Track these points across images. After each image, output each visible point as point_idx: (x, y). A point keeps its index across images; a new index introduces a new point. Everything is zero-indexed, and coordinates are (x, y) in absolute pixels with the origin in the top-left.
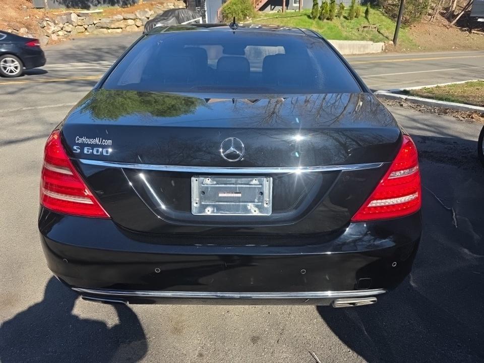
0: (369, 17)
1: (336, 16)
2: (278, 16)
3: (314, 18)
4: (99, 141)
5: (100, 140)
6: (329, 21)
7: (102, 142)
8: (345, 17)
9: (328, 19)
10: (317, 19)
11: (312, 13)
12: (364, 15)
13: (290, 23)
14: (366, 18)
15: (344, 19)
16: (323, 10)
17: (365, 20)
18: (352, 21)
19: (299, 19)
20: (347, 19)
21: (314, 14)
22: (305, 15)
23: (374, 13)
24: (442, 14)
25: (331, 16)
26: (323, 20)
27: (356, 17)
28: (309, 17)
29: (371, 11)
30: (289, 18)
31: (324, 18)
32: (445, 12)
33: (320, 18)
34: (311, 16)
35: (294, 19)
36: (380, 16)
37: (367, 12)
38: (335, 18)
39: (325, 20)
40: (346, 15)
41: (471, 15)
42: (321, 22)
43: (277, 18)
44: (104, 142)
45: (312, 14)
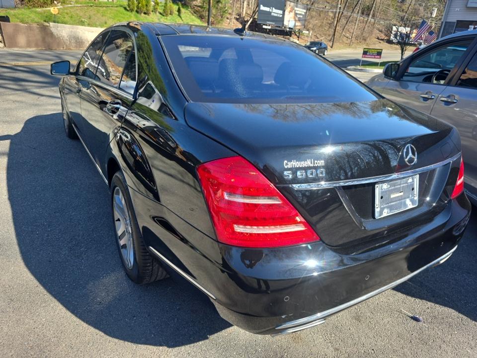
0: (182, 15)
1: (152, 11)
2: (92, 5)
3: (132, 10)
4: (311, 163)
5: (311, 161)
6: (146, 16)
7: (314, 164)
8: (160, 13)
9: (145, 13)
10: (134, 13)
11: (129, 5)
12: (177, 13)
13: (107, 13)
14: (179, 15)
15: (160, 15)
16: (139, 3)
17: (179, 18)
18: (168, 18)
19: (116, 11)
20: (163, 16)
21: (131, 7)
22: (121, 6)
23: (185, 12)
24: (237, 19)
25: (147, 10)
26: (141, 14)
27: (170, 14)
28: (125, 9)
29: (183, 10)
30: (104, 8)
31: (141, 12)
32: (238, 17)
33: (137, 12)
34: (128, 9)
35: (111, 9)
36: (190, 15)
37: (179, 11)
38: (152, 13)
39: (143, 14)
40: (161, 11)
41: (258, 22)
42: (139, 15)
43: (91, 6)
44: (317, 163)
45: (129, 7)
